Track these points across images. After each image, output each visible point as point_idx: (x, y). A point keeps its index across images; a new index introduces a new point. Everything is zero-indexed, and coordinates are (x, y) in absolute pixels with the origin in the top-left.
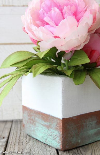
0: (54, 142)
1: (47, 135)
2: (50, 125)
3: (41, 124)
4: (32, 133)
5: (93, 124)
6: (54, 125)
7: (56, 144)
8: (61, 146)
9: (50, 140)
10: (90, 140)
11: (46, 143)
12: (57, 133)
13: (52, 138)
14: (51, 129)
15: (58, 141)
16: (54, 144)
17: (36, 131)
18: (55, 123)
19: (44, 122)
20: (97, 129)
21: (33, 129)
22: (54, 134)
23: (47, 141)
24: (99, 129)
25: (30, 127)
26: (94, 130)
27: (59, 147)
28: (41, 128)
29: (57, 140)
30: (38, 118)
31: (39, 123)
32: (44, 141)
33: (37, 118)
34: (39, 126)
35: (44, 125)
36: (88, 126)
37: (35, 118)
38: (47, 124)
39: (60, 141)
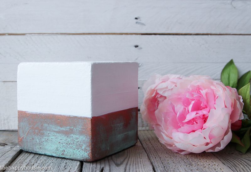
0: (78, 151)
1: (64, 145)
2: (71, 129)
3: (55, 131)
4: (37, 147)
5: (121, 127)
6: (78, 128)
7: (82, 154)
8: (90, 154)
9: (71, 150)
10: (118, 148)
11: (63, 156)
12: (84, 138)
13: (74, 147)
14: (72, 135)
15: (85, 149)
16: (78, 155)
17: (45, 143)
18: (79, 125)
19: (59, 128)
20: (124, 134)
21: (38, 141)
22: (77, 140)
23: (66, 153)
24: (126, 133)
25: (33, 139)
26: (121, 135)
27: (88, 157)
28: (53, 137)
29: (83, 148)
30: (49, 124)
31: (50, 131)
32: (60, 155)
33: (46, 125)
34: (49, 135)
35: (58, 132)
36: (116, 129)
37: (42, 126)
38: (64, 130)
39: (89, 149)
